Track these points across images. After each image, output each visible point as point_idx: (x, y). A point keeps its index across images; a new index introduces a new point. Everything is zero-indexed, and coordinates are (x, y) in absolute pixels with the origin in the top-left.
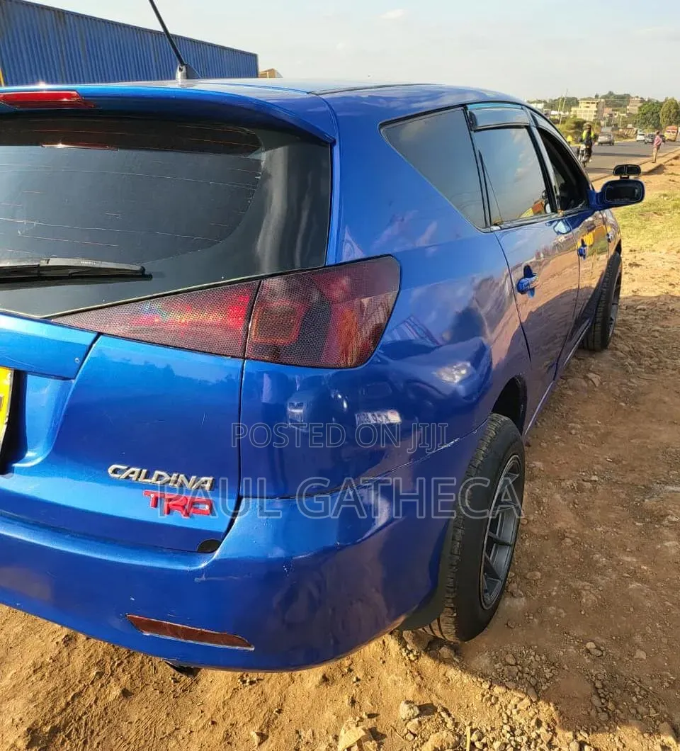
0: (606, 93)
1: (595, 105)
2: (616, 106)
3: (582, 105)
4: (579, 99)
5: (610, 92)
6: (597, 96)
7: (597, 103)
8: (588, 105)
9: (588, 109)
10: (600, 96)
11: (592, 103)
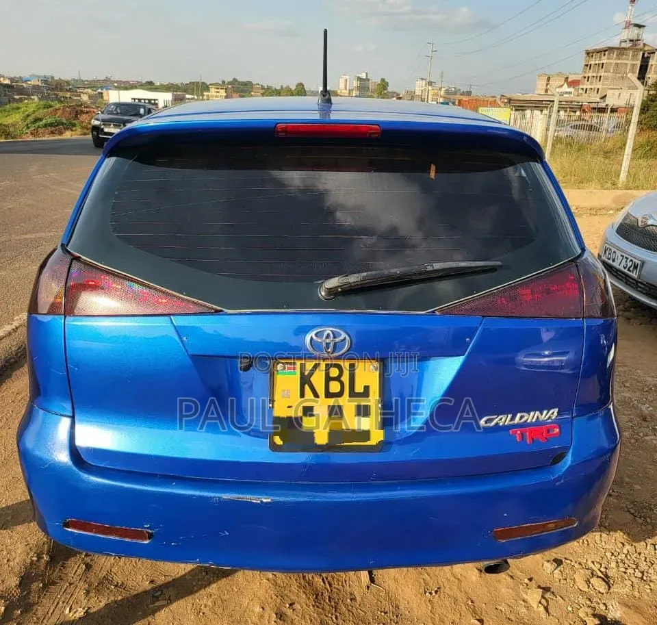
0: (231, 79)
1: (224, 90)
2: (242, 91)
3: (213, 89)
4: (208, 84)
5: (234, 79)
6: (223, 82)
7: (226, 89)
8: (218, 90)
9: (218, 94)
10: (226, 82)
11: (222, 89)
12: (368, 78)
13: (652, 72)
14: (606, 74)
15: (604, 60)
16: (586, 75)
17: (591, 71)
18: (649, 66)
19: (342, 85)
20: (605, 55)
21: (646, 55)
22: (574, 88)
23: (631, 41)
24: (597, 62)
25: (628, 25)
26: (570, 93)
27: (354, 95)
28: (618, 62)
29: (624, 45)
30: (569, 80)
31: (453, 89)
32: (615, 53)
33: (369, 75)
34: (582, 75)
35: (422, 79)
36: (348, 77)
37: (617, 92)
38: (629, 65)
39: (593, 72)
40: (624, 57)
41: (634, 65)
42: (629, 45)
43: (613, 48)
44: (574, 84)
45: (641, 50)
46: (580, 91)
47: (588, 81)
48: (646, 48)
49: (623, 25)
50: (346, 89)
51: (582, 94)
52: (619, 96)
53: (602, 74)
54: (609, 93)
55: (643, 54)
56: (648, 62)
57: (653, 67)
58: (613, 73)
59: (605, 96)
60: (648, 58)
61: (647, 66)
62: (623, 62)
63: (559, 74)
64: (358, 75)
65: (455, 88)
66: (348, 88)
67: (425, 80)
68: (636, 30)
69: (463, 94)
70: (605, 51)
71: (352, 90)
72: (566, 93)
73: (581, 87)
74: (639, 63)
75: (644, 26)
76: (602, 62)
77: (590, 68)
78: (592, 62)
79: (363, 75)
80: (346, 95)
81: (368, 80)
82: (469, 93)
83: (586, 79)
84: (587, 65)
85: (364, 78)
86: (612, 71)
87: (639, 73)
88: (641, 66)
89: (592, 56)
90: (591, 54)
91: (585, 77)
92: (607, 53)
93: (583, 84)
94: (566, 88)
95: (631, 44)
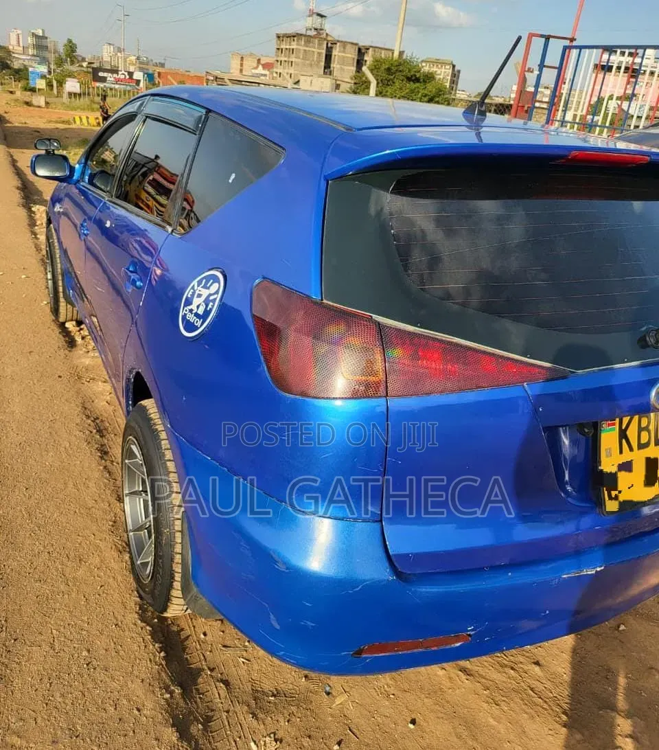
12: (46, 35)
13: (336, 62)
14: (297, 60)
15: (294, 46)
16: (279, 59)
17: (283, 54)
18: (333, 57)
19: (13, 41)
20: (294, 40)
21: (329, 45)
22: (268, 70)
23: (316, 29)
24: (288, 47)
25: (312, 13)
26: (265, 75)
27: (30, 53)
28: (307, 49)
29: (309, 33)
30: (262, 62)
31: (145, 59)
32: (303, 40)
33: (46, 32)
34: (275, 59)
35: (110, 44)
36: (19, 32)
37: (309, 79)
38: (316, 53)
39: (285, 57)
40: (311, 44)
41: (319, 54)
42: (313, 33)
43: (301, 35)
44: (267, 66)
45: (325, 39)
46: (275, 75)
47: (281, 64)
48: (329, 38)
49: (308, 13)
50: (19, 46)
51: (276, 77)
52: (311, 83)
53: (294, 60)
54: (302, 79)
55: (327, 44)
56: (331, 52)
57: (337, 57)
58: (303, 59)
59: (298, 81)
60: (331, 48)
61: (331, 56)
62: (310, 49)
63: (251, 55)
64: (33, 31)
65: (147, 58)
66: (21, 45)
67: (113, 45)
68: (319, 19)
69: (156, 65)
70: (294, 36)
71: (28, 48)
72: (262, 75)
73: (275, 70)
74: (324, 52)
75: (325, 17)
76: (292, 47)
77: (282, 52)
78: (283, 46)
79: (40, 33)
80: (20, 52)
81: (46, 38)
82: (162, 65)
83: (279, 63)
84: (278, 49)
85: (41, 35)
86: (301, 57)
87: (325, 63)
88: (326, 55)
89: (283, 40)
90: (281, 39)
91: (277, 61)
92: (295, 39)
93: (277, 68)
94: (260, 70)
95: (316, 33)
